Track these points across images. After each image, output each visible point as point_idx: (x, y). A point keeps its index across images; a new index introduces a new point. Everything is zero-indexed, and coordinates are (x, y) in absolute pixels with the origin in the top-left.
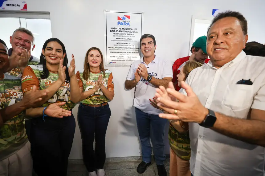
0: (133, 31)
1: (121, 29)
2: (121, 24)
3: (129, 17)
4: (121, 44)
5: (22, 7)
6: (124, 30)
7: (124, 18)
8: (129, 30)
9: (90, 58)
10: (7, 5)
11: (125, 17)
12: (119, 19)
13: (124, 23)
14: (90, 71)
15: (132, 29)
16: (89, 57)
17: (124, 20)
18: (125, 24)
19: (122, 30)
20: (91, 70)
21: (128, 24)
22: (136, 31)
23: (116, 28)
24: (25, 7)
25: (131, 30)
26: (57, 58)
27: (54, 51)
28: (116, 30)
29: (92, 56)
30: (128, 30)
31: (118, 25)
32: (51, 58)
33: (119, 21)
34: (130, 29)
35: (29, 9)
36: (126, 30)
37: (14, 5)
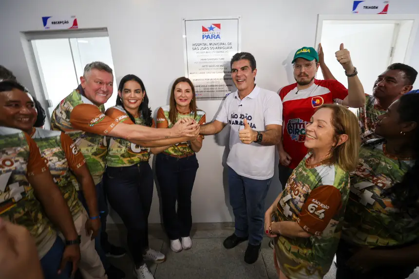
0: (226, 46)
1: (208, 44)
2: (208, 37)
3: (218, 26)
4: (208, 68)
5: (71, 24)
6: (212, 46)
7: (211, 28)
8: (220, 46)
9: (178, 95)
10: (52, 23)
11: (213, 26)
12: (204, 29)
13: (212, 35)
14: (177, 111)
15: (223, 44)
16: (176, 92)
17: (211, 31)
18: (214, 37)
19: (209, 46)
20: (178, 109)
21: (218, 36)
22: (229, 46)
23: (200, 44)
24: (75, 23)
25: (222, 46)
26: (137, 100)
27: (133, 92)
28: (200, 47)
29: (180, 91)
30: (217, 46)
31: (203, 38)
32: (130, 102)
33: (204, 32)
34: (221, 44)
35: (80, 26)
36: (215, 46)
37: (61, 22)
